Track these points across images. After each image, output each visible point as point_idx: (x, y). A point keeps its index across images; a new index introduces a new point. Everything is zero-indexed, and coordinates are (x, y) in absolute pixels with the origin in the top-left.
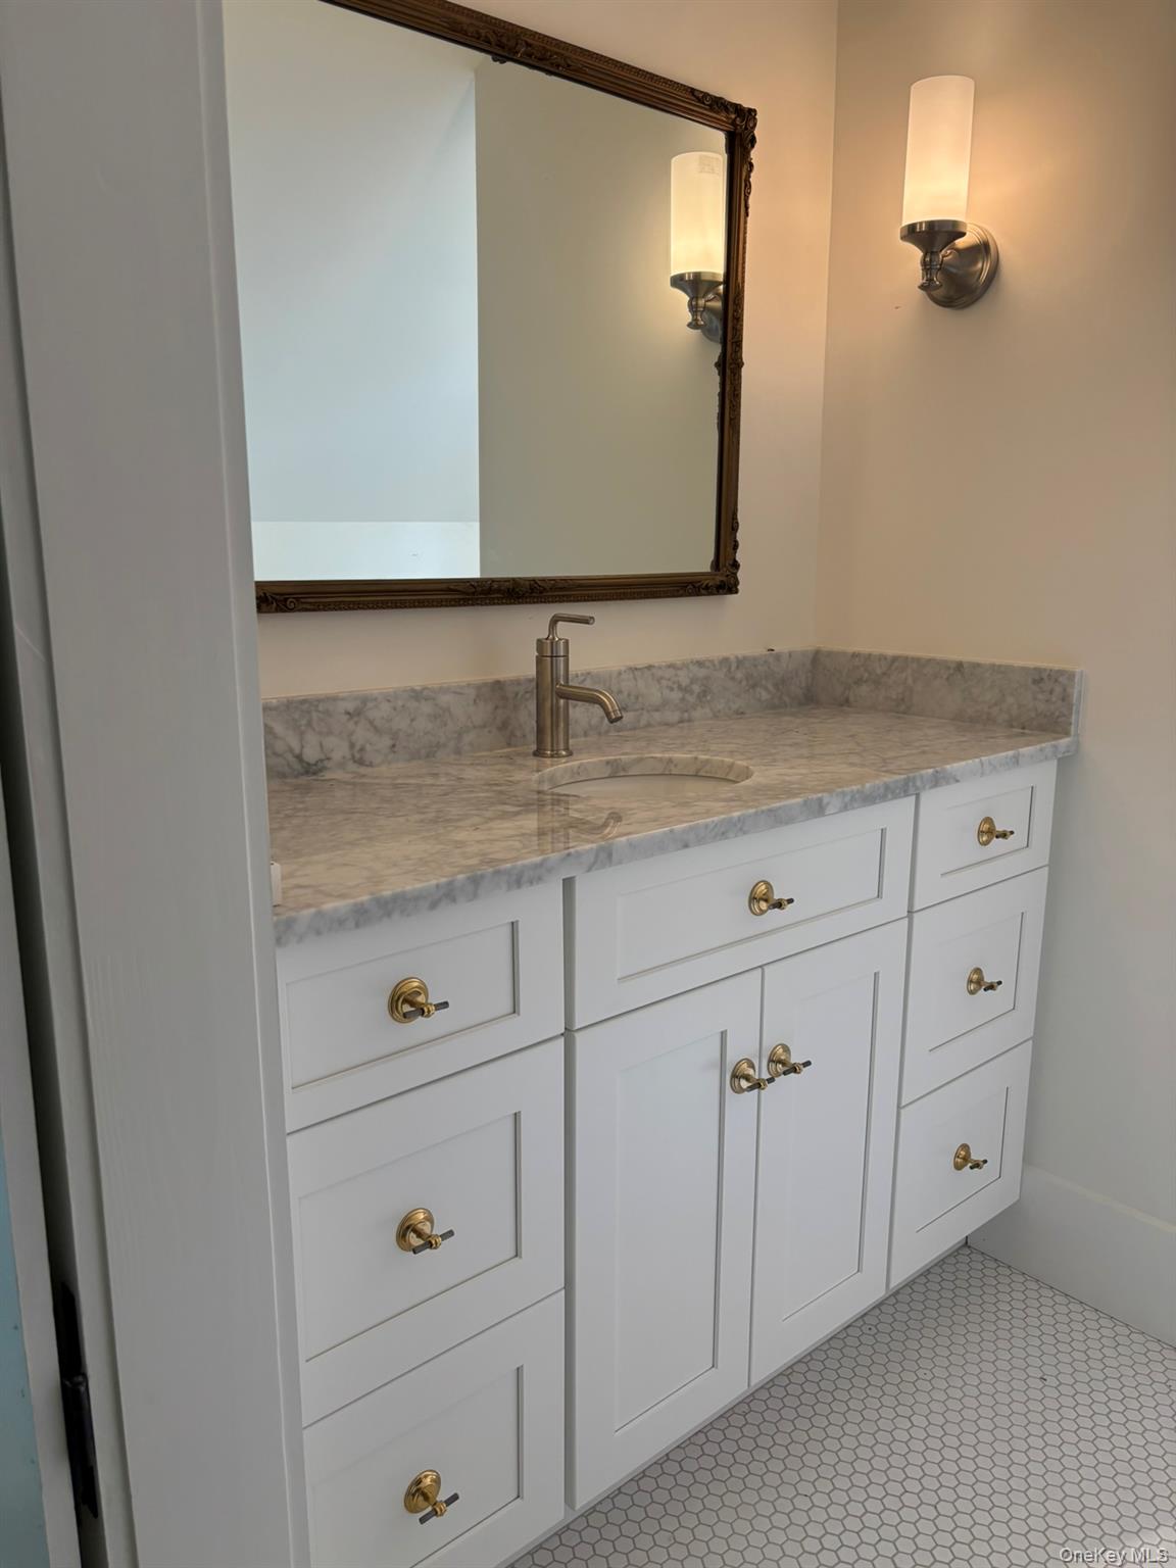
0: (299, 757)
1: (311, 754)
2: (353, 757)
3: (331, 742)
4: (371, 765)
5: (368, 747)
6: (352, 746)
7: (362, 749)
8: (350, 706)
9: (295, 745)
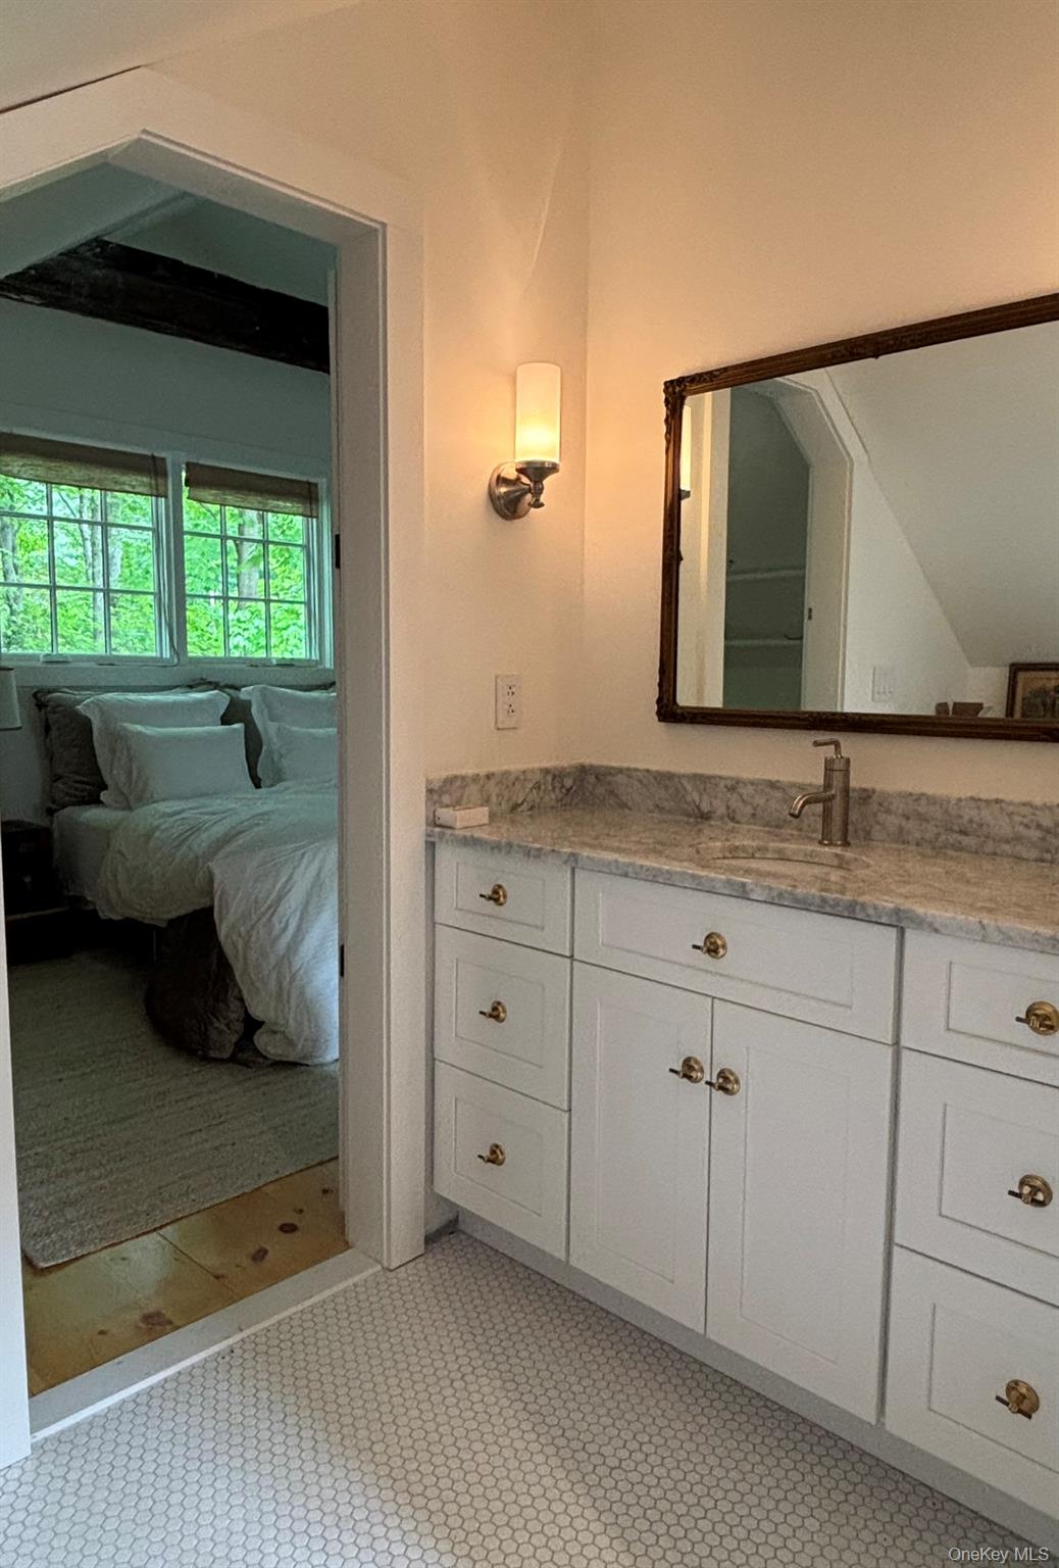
0: (698, 807)
1: (705, 807)
2: (729, 815)
3: (717, 803)
4: (738, 822)
5: (737, 811)
6: (728, 808)
7: (734, 811)
8: (729, 783)
9: (697, 799)
